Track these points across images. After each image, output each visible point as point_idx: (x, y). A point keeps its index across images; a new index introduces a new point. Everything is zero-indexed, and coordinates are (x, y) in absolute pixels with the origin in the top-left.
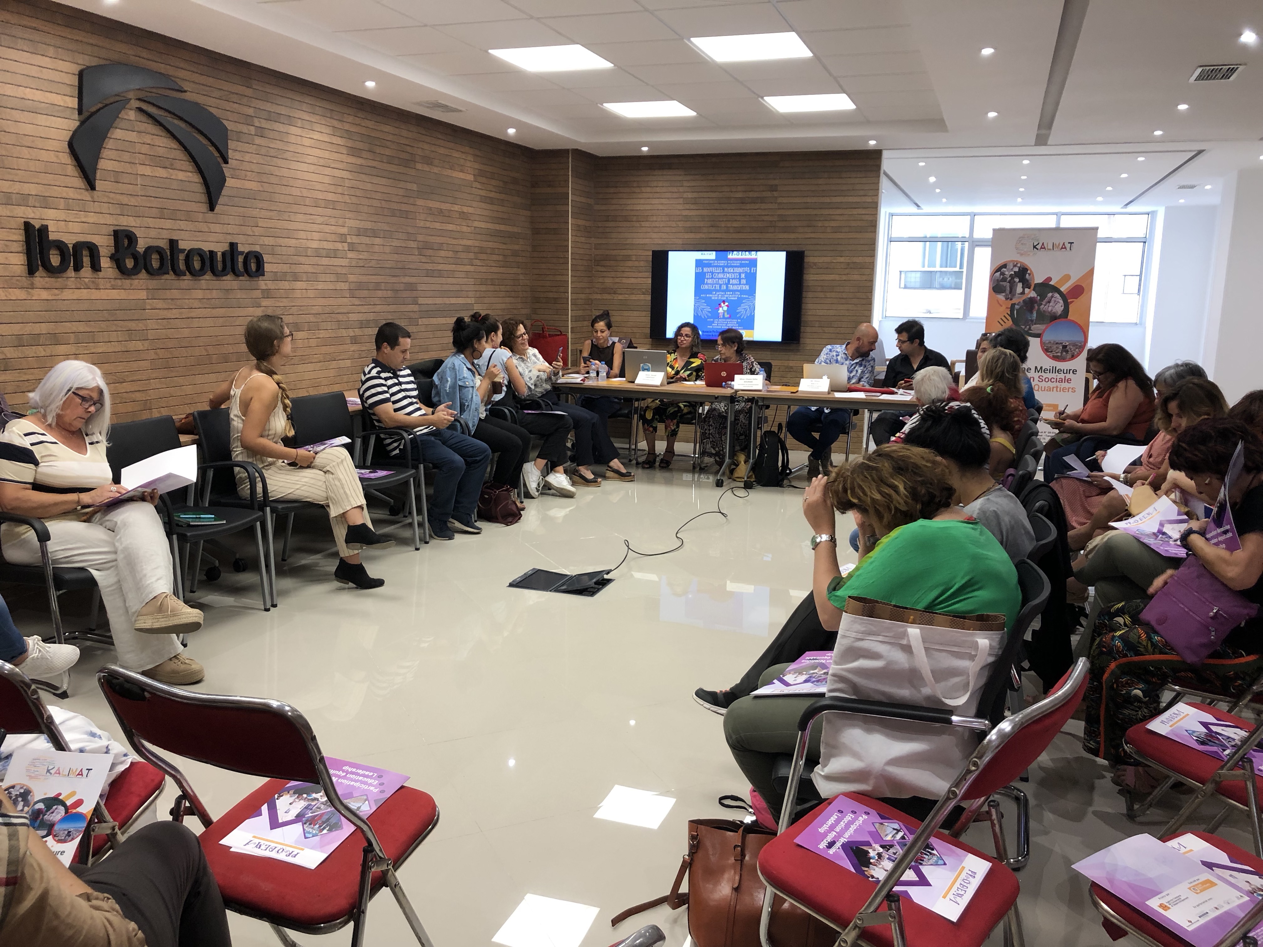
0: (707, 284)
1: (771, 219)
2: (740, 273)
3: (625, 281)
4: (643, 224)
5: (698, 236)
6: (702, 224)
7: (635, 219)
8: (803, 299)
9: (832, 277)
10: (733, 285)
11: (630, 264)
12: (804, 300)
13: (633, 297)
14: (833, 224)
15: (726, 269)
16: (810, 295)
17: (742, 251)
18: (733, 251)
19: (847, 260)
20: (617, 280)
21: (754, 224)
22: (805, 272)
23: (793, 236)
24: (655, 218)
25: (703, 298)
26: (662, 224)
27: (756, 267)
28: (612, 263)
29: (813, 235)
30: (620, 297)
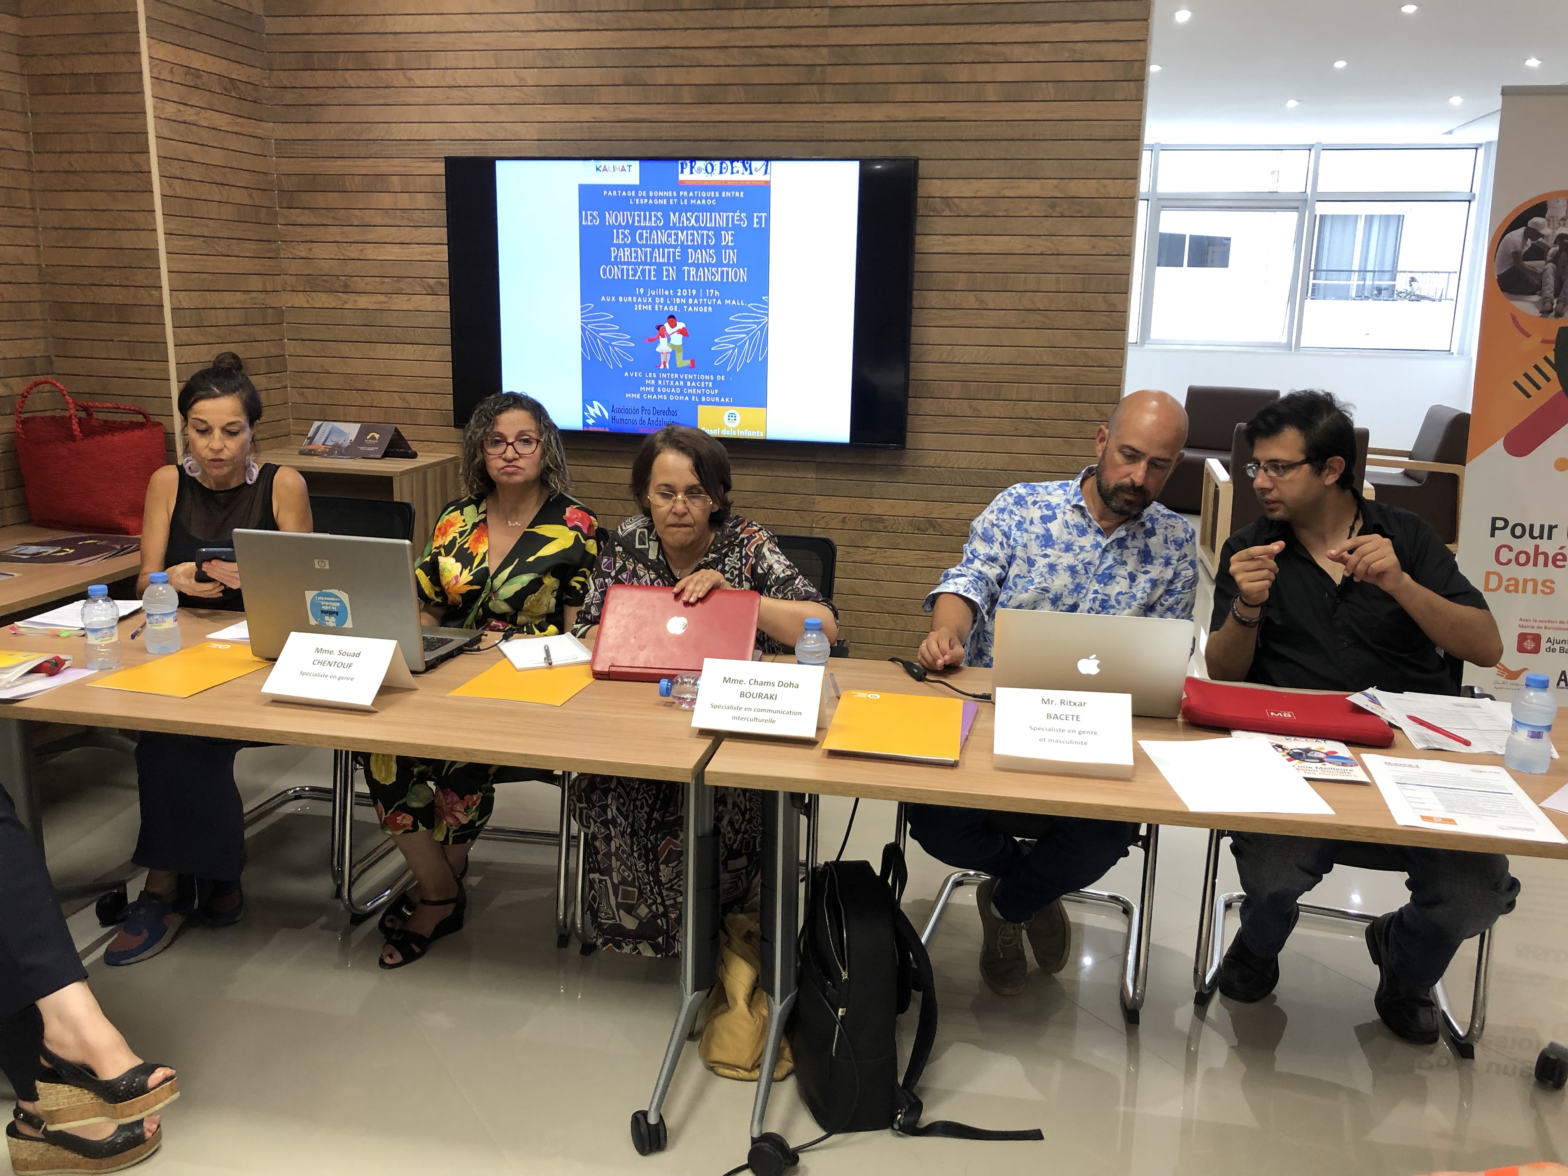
0: (617, 263)
1: (809, 57)
2: (717, 231)
3: (371, 252)
4: (417, 77)
5: (586, 113)
6: (595, 76)
7: (391, 60)
8: (915, 313)
9: (999, 244)
10: (697, 266)
11: (386, 200)
12: (917, 317)
13: (401, 303)
14: (1005, 73)
15: (673, 218)
16: (933, 298)
17: (722, 159)
18: (693, 159)
19: (1049, 188)
20: (353, 252)
21: (757, 76)
22: (919, 229)
23: (879, 113)
24: (450, 59)
25: (606, 307)
26: (477, 77)
27: (767, 209)
28: (333, 199)
29: (941, 110)
30: (363, 302)
